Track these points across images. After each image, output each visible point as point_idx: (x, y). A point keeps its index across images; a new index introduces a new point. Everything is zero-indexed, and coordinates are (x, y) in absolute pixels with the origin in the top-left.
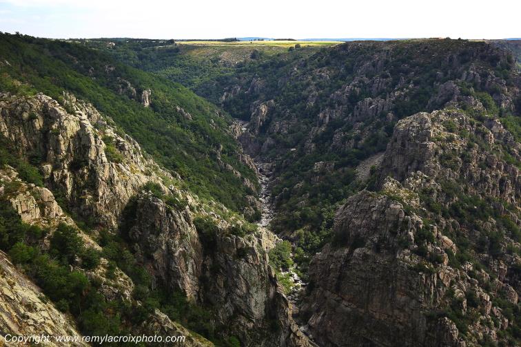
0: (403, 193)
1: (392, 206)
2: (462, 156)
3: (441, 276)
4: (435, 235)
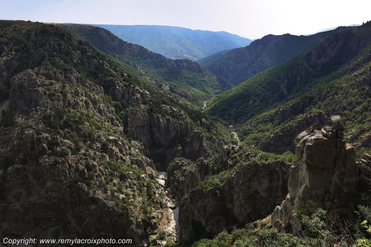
0: (31, 122)
1: (26, 132)
2: (61, 93)
3: (70, 162)
4: (59, 141)
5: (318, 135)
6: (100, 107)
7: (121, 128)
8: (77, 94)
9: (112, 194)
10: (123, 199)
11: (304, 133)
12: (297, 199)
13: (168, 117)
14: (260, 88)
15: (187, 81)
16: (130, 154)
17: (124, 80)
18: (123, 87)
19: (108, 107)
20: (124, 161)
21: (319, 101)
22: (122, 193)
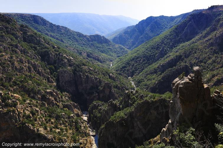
5: (186, 80)
6: (39, 70)
7: (55, 84)
8: (21, 61)
9: (51, 130)
10: (59, 132)
11: (177, 79)
12: (175, 122)
13: (87, 74)
14: (147, 51)
15: (99, 49)
16: (62, 101)
17: (55, 51)
18: (54, 55)
19: (45, 70)
20: (58, 106)
21: (185, 58)
22: (58, 129)
